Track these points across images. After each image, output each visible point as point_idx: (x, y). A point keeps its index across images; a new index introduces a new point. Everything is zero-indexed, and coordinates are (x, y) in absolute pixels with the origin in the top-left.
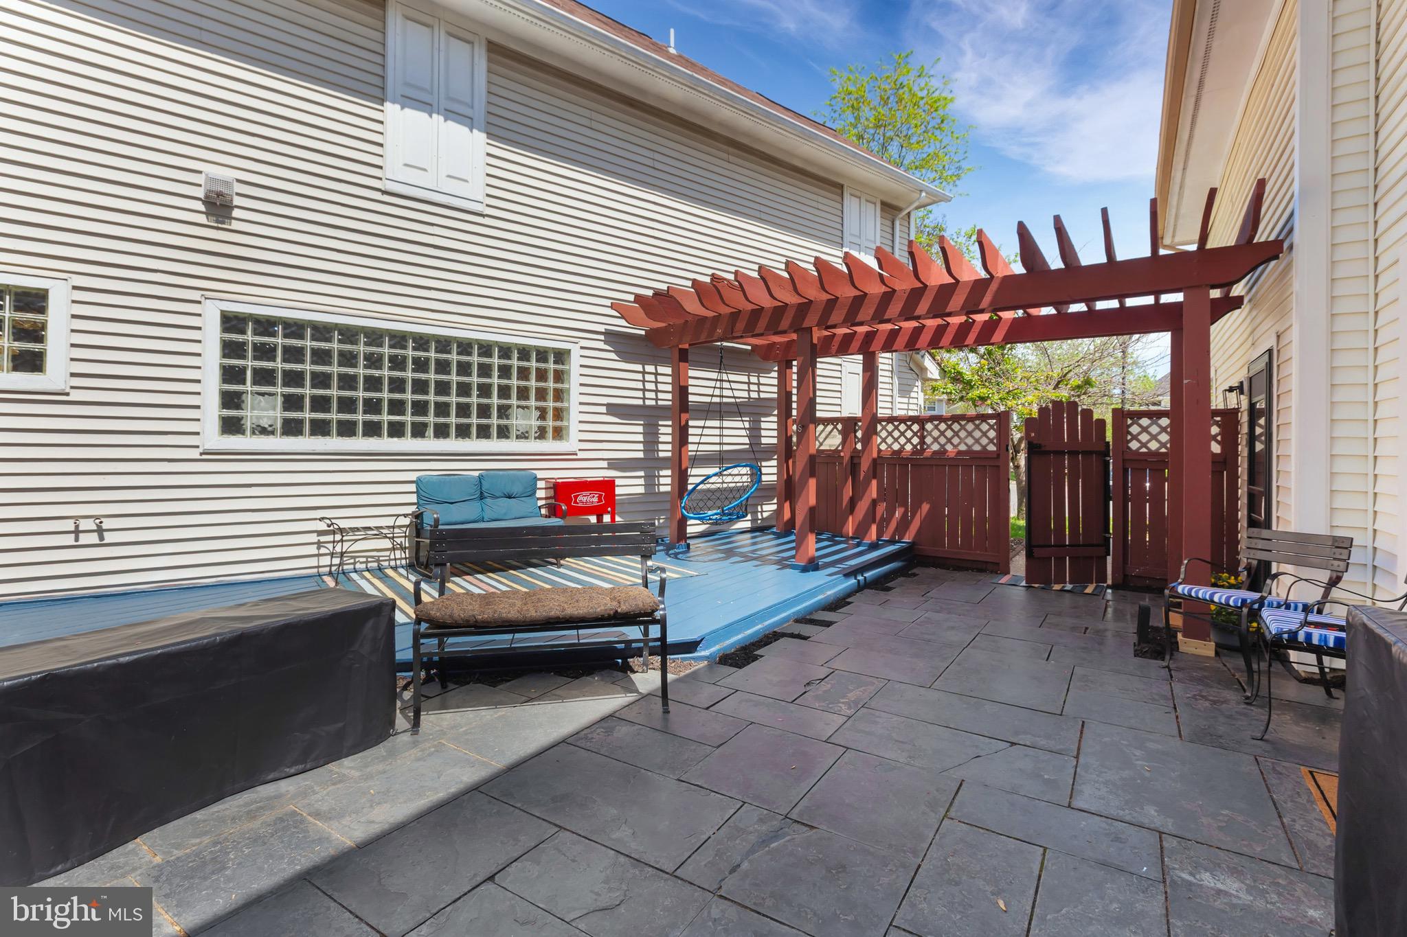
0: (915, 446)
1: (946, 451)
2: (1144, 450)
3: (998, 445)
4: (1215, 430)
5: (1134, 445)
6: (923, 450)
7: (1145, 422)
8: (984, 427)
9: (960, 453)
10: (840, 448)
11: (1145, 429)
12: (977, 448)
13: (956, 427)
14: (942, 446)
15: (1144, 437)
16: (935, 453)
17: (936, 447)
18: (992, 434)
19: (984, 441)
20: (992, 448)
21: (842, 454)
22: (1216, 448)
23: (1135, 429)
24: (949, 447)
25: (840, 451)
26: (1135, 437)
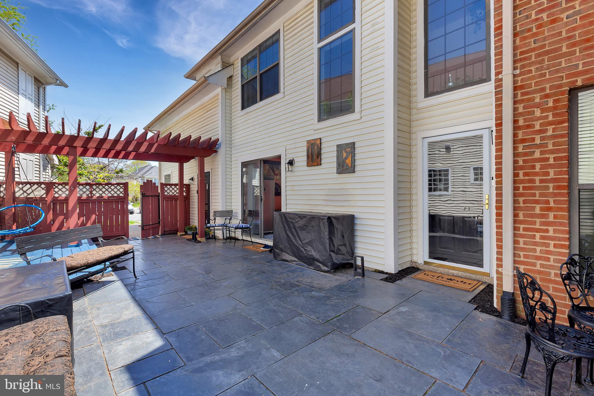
0: (88, 195)
1: (102, 197)
2: (168, 195)
3: (124, 194)
4: (184, 189)
5: (166, 193)
6: (92, 197)
7: (168, 187)
8: (118, 187)
9: (109, 197)
10: (44, 196)
11: (169, 189)
12: (115, 195)
13: (107, 187)
14: (101, 195)
15: (168, 191)
16: (98, 197)
17: (97, 195)
18: (121, 190)
19: (118, 193)
20: (121, 195)
21: (46, 199)
22: (185, 194)
23: (166, 189)
24: (103, 195)
25: (45, 198)
26: (166, 191)
